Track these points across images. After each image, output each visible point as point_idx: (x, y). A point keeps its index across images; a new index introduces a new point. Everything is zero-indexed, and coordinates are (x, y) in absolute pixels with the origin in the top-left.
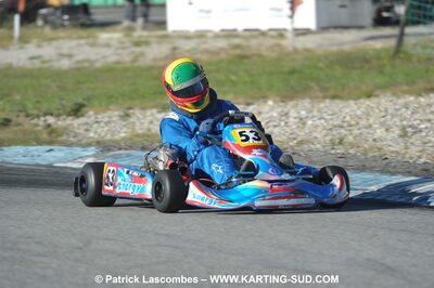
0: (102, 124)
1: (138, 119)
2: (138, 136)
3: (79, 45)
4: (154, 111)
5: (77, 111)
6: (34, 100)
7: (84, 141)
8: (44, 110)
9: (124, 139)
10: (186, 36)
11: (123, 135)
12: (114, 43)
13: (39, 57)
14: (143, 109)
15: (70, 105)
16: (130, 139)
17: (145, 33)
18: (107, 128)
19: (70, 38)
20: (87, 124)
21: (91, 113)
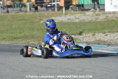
0: (87, 37)
1: (97, 36)
2: (97, 40)
3: (81, 15)
4: (102, 34)
5: (80, 34)
6: (69, 31)
7: (82, 42)
8: (71, 33)
9: (93, 41)
10: (110, 13)
11: (93, 40)
12: (91, 15)
13: (70, 19)
14: (98, 33)
15: (78, 32)
16: (95, 41)
17: (99, 12)
18: (88, 38)
19: (79, 14)
20: (83, 37)
21: (84, 34)
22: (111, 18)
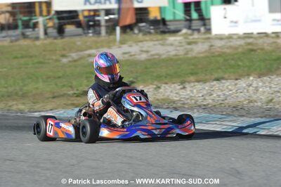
12: (176, 43)
13: (129, 53)
22: (219, 50)
